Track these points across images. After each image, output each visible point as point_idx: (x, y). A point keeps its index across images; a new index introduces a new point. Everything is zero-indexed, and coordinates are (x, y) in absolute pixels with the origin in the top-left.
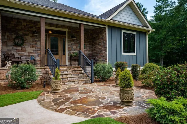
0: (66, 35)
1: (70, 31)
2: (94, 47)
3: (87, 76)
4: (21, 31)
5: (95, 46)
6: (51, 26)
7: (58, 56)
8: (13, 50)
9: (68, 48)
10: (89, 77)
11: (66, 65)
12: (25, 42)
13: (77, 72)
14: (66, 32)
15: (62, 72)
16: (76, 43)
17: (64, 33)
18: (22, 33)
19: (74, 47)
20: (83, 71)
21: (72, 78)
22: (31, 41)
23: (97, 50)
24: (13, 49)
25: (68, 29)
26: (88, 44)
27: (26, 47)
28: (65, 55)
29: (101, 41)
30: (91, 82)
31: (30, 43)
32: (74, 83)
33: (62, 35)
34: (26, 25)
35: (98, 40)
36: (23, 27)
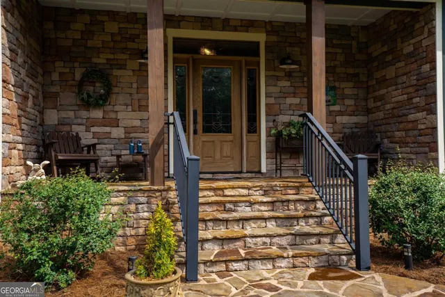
0: (258, 55)
1: (274, 38)
2: (374, 98)
3: (336, 233)
4: (101, 55)
5: (377, 94)
6: (204, 28)
7: (229, 137)
8: (75, 122)
9: (267, 105)
10: (345, 236)
11: (259, 172)
12: (115, 90)
13: (292, 207)
14: (258, 44)
15: (228, 206)
16: (296, 85)
17: (252, 49)
18: (105, 61)
19: (289, 101)
20: (320, 205)
21: (267, 240)
22: (135, 86)
23: (388, 107)
24: (76, 118)
25: (268, 33)
26: (348, 88)
27: (117, 108)
28: (255, 132)
29: (408, 68)
30: (358, 267)
31: (131, 94)
32: (270, 266)
33: (243, 59)
34: (116, 31)
35: (393, 68)
36: (109, 38)
